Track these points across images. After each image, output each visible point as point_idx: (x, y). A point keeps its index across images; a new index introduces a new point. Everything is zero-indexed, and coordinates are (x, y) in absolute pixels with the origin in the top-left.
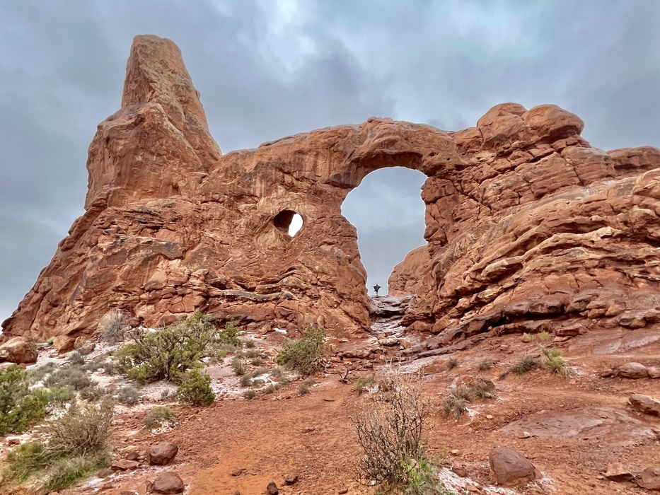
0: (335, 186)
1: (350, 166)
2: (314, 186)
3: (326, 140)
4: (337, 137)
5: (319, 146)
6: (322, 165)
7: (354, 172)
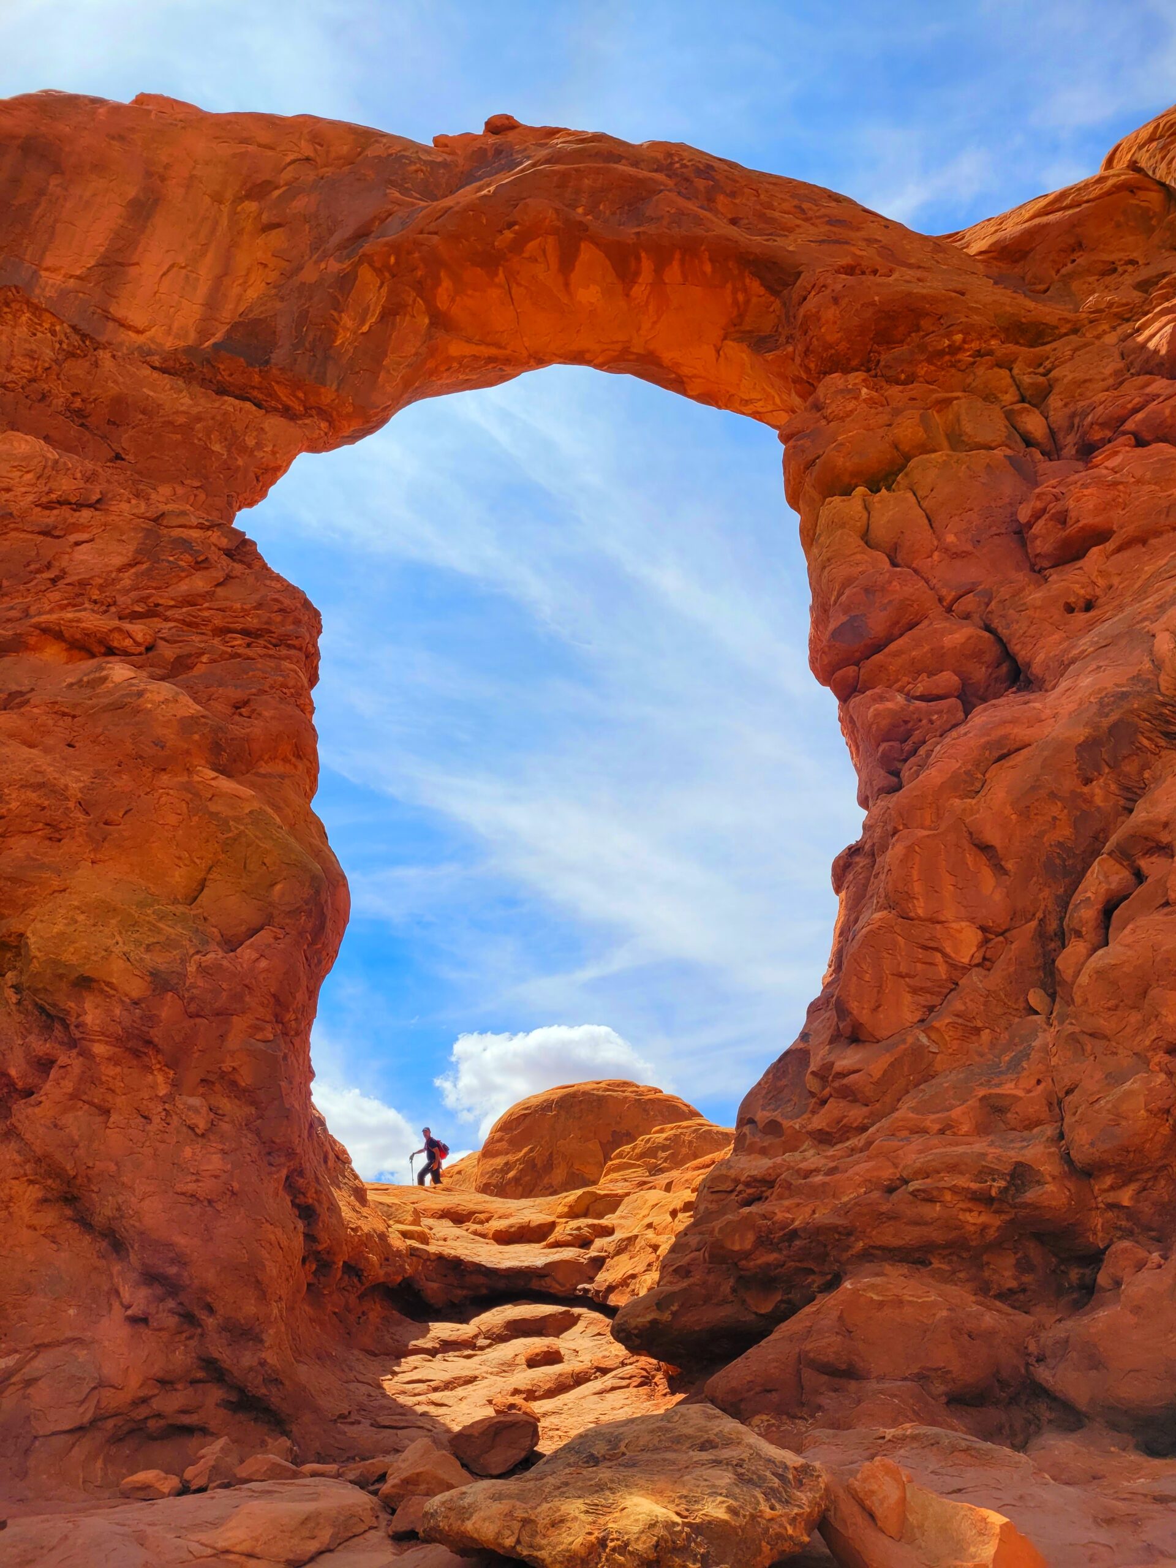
0: (222, 391)
1: (346, 282)
2: (78, 369)
3: (222, 152)
4: (288, 159)
5: (167, 167)
6: (164, 274)
7: (365, 329)
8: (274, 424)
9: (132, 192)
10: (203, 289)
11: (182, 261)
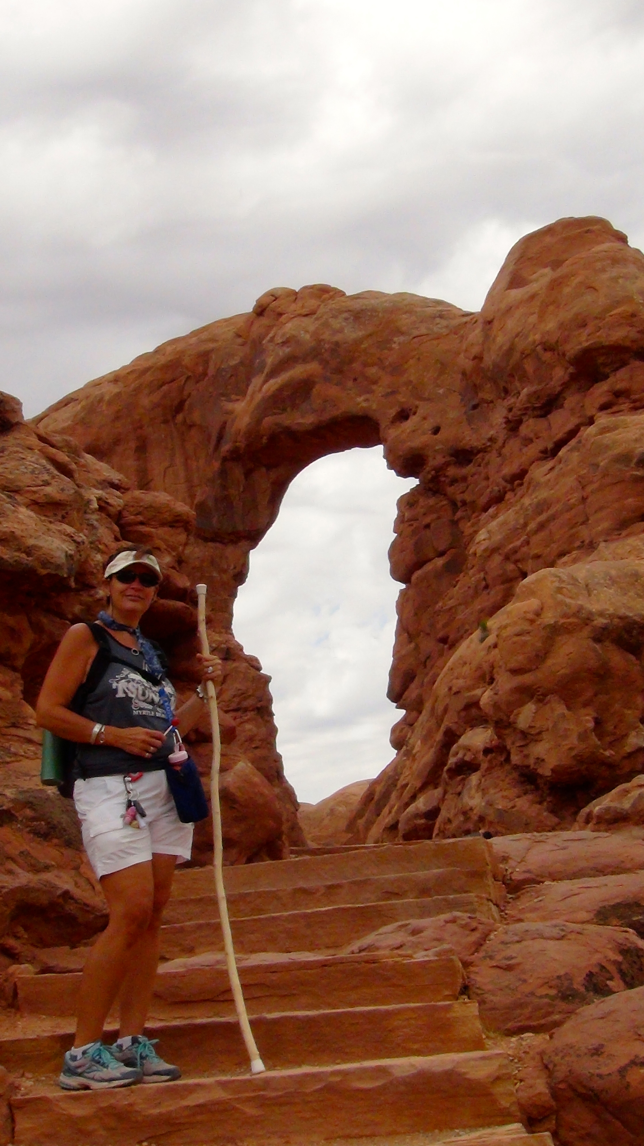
0: (206, 540)
3: (156, 397)
4: (183, 382)
5: (140, 420)
6: (164, 476)
7: (241, 489)
8: (230, 550)
9: (133, 445)
10: (182, 473)
11: (167, 464)
